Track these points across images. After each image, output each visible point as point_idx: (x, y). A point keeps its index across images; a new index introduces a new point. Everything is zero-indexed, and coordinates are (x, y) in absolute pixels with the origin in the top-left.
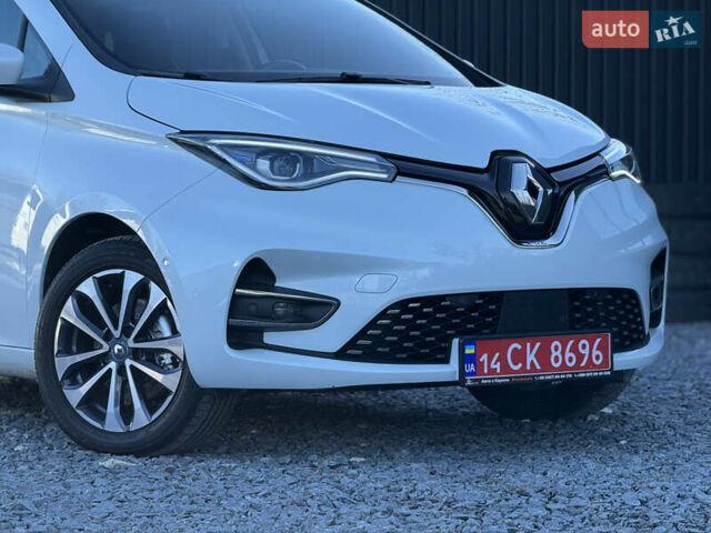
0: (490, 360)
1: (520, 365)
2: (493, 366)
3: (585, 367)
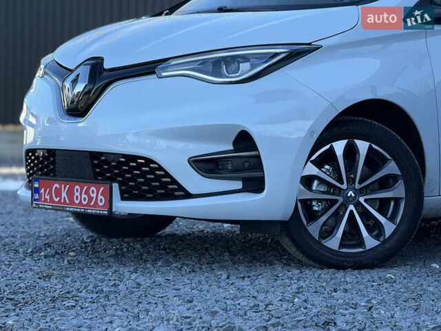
0: (45, 192)
1: (58, 198)
2: (46, 197)
3: (93, 206)
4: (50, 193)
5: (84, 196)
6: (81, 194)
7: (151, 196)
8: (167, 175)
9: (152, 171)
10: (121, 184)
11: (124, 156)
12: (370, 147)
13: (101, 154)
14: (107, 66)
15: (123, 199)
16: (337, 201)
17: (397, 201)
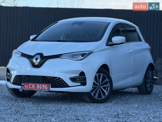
0: (26, 86)
1: (31, 87)
2: (27, 87)
3: (44, 89)
4: (28, 86)
5: (40, 87)
6: (39, 86)
7: (59, 87)
8: (64, 82)
9: (60, 81)
10: (51, 84)
11: (52, 77)
12: (103, 75)
13: (46, 77)
14: (45, 55)
15: (52, 87)
16: (97, 87)
17: (108, 87)
